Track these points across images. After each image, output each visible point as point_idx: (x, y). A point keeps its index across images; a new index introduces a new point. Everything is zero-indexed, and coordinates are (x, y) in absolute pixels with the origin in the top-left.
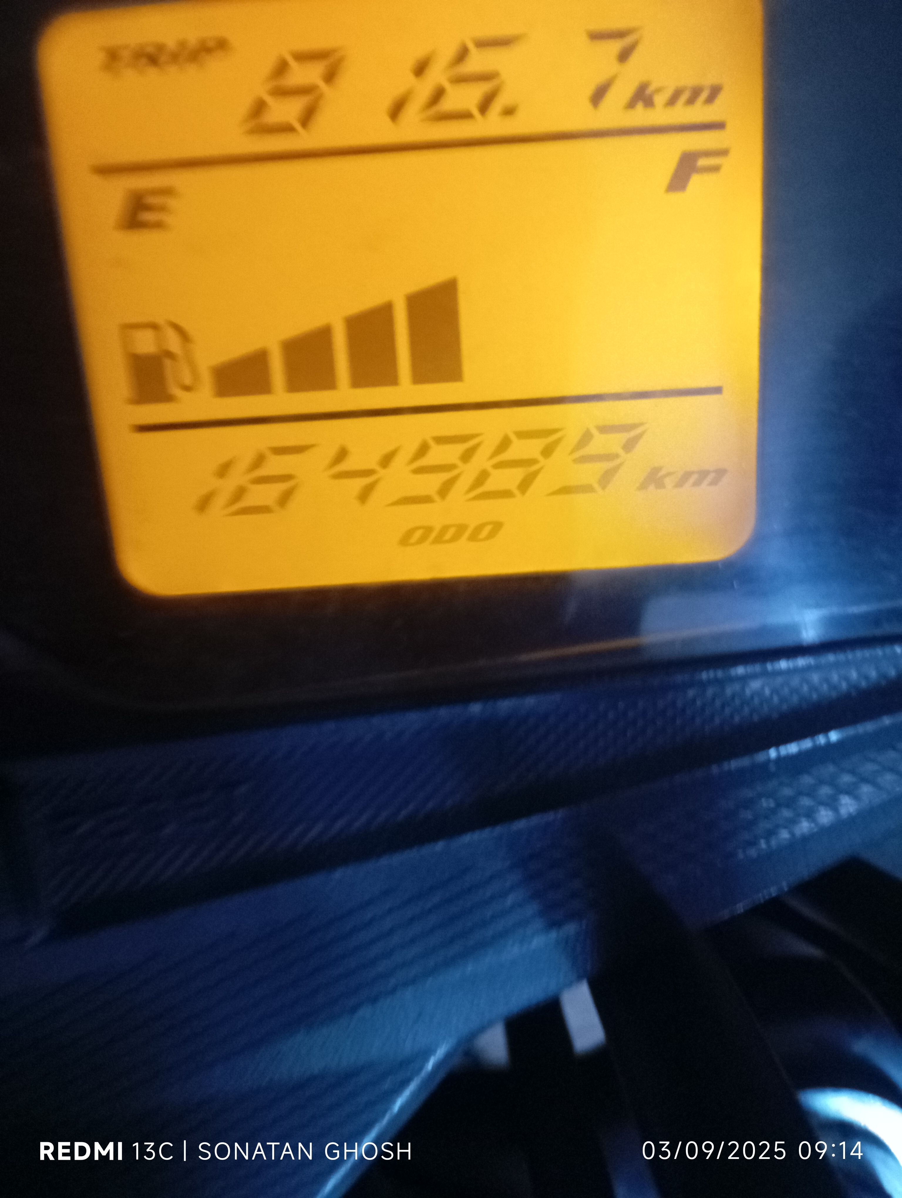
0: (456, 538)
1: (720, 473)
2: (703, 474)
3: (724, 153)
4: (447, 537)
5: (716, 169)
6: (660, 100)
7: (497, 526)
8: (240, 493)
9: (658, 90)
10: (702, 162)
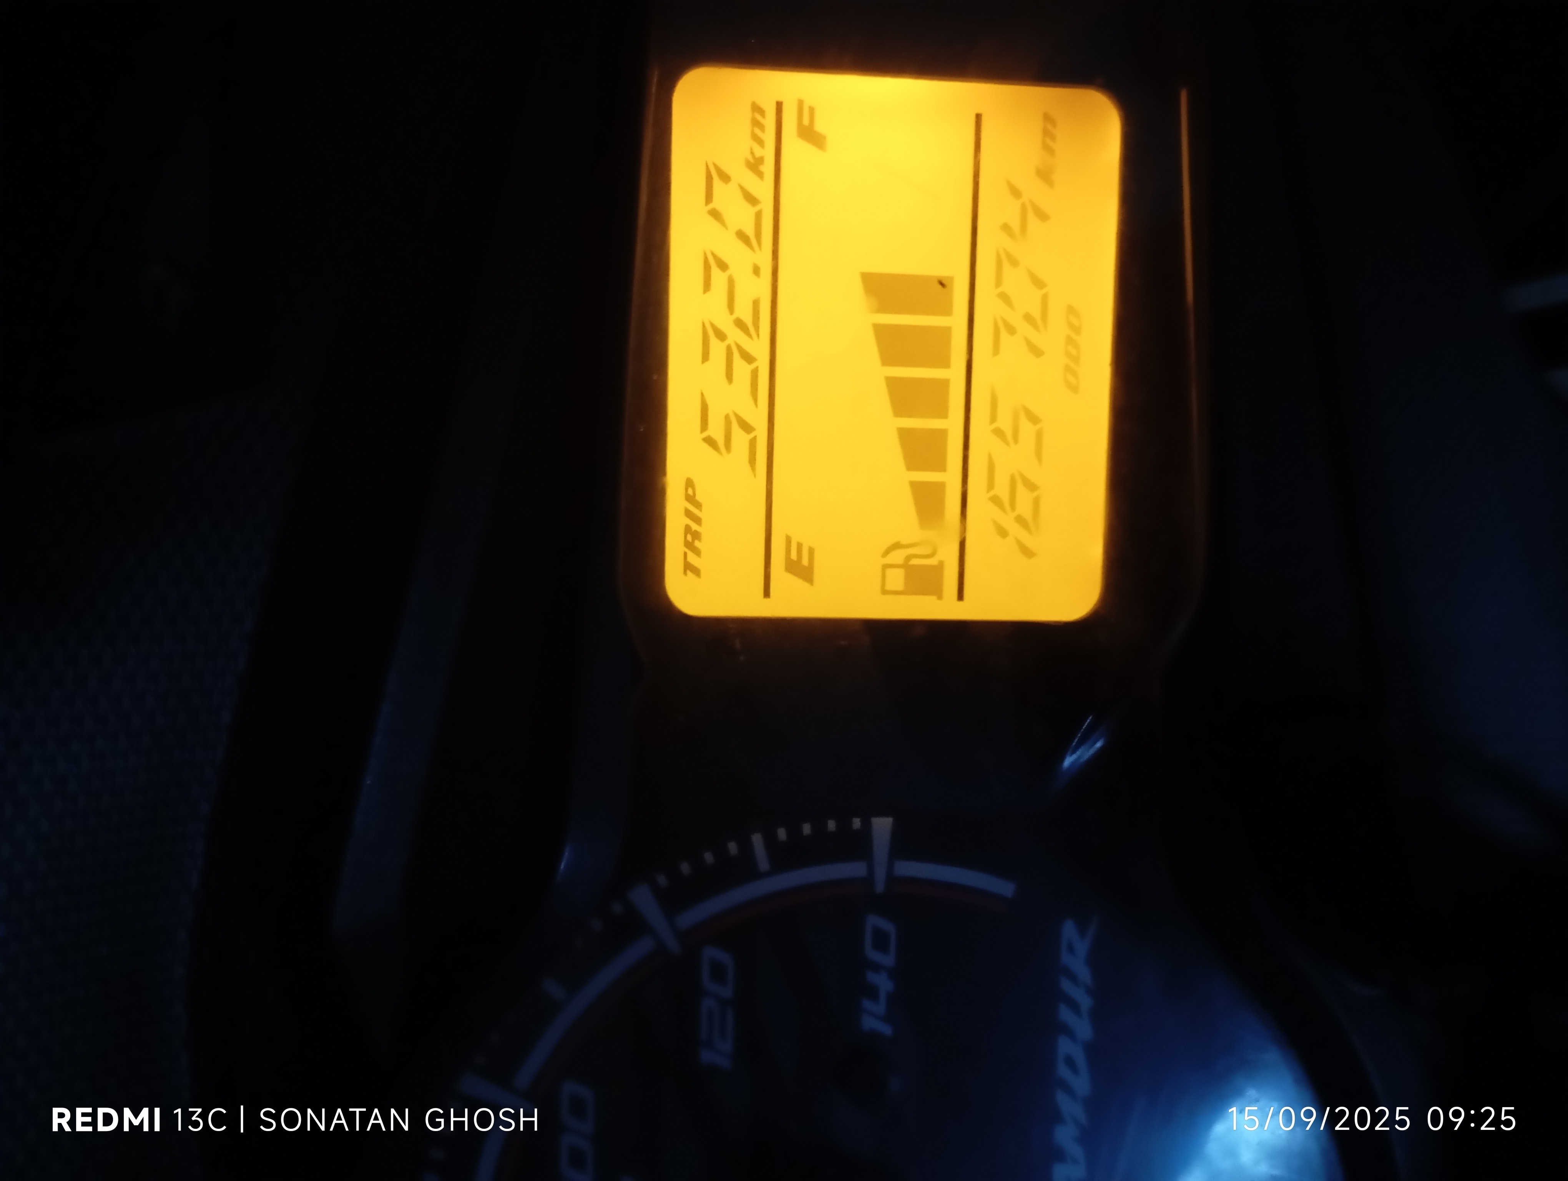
0: (1076, 345)
1: (1048, 118)
2: (1047, 134)
3: (801, 104)
4: (1074, 352)
5: (812, 110)
6: (759, 152)
7: (1071, 310)
8: (1020, 520)
9: (752, 153)
10: (806, 121)
